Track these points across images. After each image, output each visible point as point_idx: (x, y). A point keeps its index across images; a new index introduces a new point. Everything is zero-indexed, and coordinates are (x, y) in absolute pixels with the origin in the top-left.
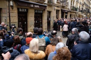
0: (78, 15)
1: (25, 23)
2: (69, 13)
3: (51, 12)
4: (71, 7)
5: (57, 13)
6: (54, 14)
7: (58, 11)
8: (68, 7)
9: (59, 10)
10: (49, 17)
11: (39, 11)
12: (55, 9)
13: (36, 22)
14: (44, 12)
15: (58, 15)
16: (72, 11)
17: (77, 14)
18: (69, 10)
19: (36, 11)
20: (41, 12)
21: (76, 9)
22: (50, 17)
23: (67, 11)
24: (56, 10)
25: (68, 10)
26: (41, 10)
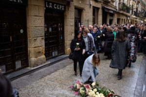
0: (130, 21)
1: (22, 31)
2: (116, 15)
3: (84, 11)
4: (119, 3)
5: (94, 14)
6: (88, 15)
7: (96, 10)
8: (114, 4)
9: (98, 9)
10: (78, 20)
11: (56, 6)
12: (90, 5)
13: (50, 29)
14: (67, 9)
15: (96, 19)
16: (121, 12)
17: (128, 18)
18: (116, 9)
19: (49, 5)
20: (62, 8)
21: (128, 9)
22: (80, 21)
23: (112, 12)
24: (92, 7)
25: (115, 10)
26: (62, 5)
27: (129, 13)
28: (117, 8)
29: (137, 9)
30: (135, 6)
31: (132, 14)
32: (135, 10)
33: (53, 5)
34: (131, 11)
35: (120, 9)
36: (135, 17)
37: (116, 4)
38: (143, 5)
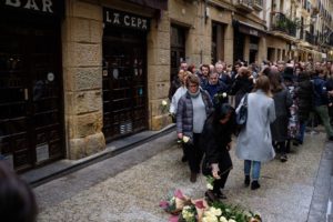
1: (51, 77)
2: (264, 40)
3: (191, 31)
4: (272, 14)
5: (214, 39)
6: (201, 40)
7: (219, 27)
8: (261, 15)
9: (224, 26)
10: (179, 53)
11: (128, 21)
12: (207, 18)
13: (116, 73)
14: (153, 28)
15: (219, 48)
16: (277, 33)
17: (293, 47)
18: (265, 28)
19: (112, 18)
20: (141, 23)
21: (291, 27)
22: (183, 55)
23: (255, 33)
24: (209, 22)
25: (263, 29)
26: (142, 18)
27: (295, 35)
28: (268, 25)
29: (312, 27)
30: (308, 21)
31: (301, 37)
32: (308, 29)
33: (121, 19)
34: (298, 32)
35: (274, 28)
36: (307, 44)
37: (265, 16)
38: (327, 17)
